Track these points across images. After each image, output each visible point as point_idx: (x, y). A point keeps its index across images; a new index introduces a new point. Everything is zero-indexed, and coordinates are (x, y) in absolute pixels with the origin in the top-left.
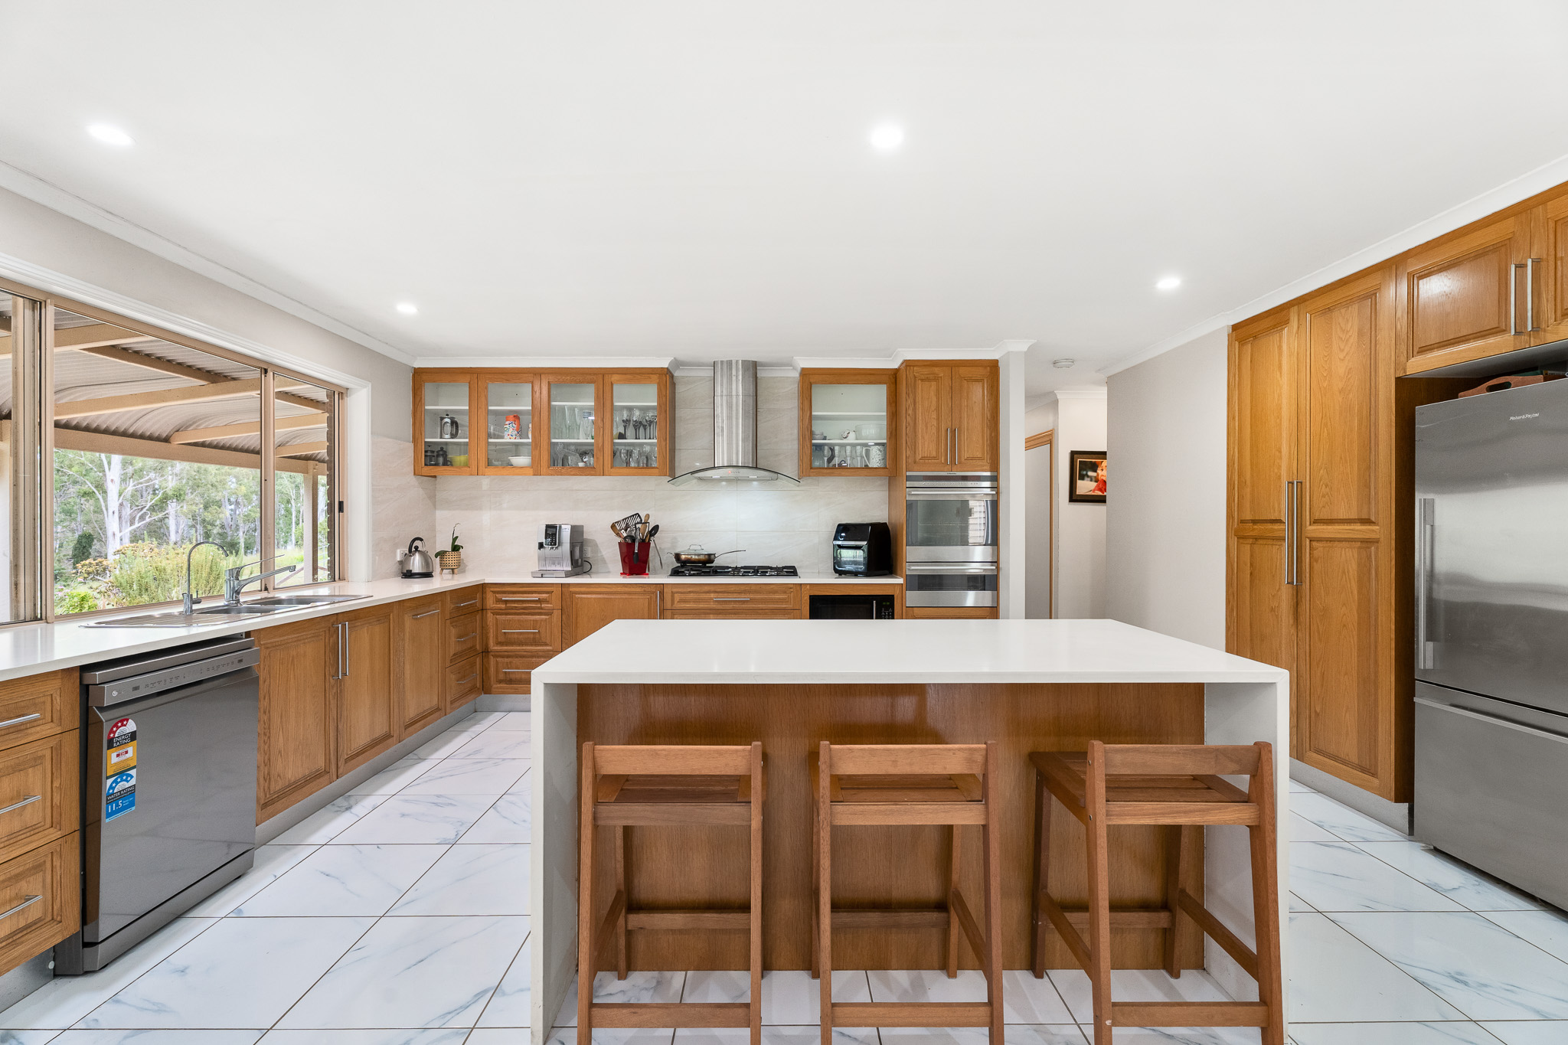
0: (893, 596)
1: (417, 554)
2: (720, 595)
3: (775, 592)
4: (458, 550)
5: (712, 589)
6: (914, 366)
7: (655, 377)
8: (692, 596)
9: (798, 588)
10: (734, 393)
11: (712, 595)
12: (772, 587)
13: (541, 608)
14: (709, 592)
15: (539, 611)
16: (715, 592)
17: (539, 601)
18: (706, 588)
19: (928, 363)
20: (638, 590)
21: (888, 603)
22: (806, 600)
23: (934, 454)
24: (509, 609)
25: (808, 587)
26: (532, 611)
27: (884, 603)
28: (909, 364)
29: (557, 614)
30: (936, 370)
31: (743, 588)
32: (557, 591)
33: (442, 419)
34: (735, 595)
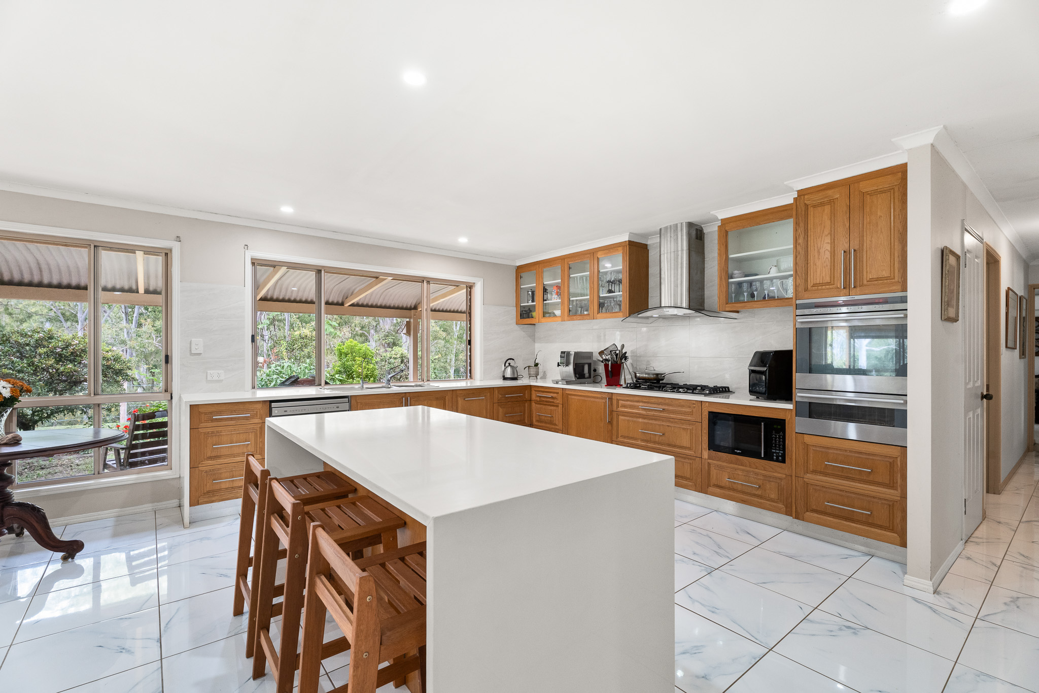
0: (785, 420)
1: (509, 367)
2: (645, 405)
3: (683, 406)
4: (537, 366)
5: (640, 399)
6: (804, 195)
7: (620, 249)
8: (629, 403)
9: (700, 405)
10: (680, 249)
11: (641, 404)
12: (681, 401)
13: (553, 402)
14: (638, 402)
15: (553, 404)
16: (643, 402)
17: (552, 398)
18: (637, 399)
19: (823, 187)
20: (599, 396)
21: (779, 427)
22: (705, 415)
23: (828, 279)
24: (542, 402)
25: (707, 404)
26: (550, 404)
27: (775, 426)
28: (802, 193)
29: (560, 406)
30: (830, 192)
31: (660, 400)
32: (560, 392)
33: (528, 292)
34: (655, 406)
